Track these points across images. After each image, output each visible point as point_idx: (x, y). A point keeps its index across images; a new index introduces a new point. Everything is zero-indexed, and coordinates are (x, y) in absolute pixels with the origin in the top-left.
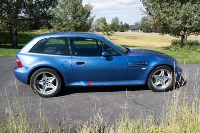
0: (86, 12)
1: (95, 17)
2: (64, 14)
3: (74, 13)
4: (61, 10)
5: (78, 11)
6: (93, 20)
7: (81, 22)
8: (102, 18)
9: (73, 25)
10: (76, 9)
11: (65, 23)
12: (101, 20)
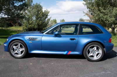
0: (45, 15)
1: (51, 18)
2: (30, 16)
3: (37, 16)
4: (28, 14)
5: (39, 14)
6: (49, 20)
7: (42, 21)
8: (54, 20)
9: (37, 23)
10: (38, 13)
11: (30, 22)
12: (53, 21)
